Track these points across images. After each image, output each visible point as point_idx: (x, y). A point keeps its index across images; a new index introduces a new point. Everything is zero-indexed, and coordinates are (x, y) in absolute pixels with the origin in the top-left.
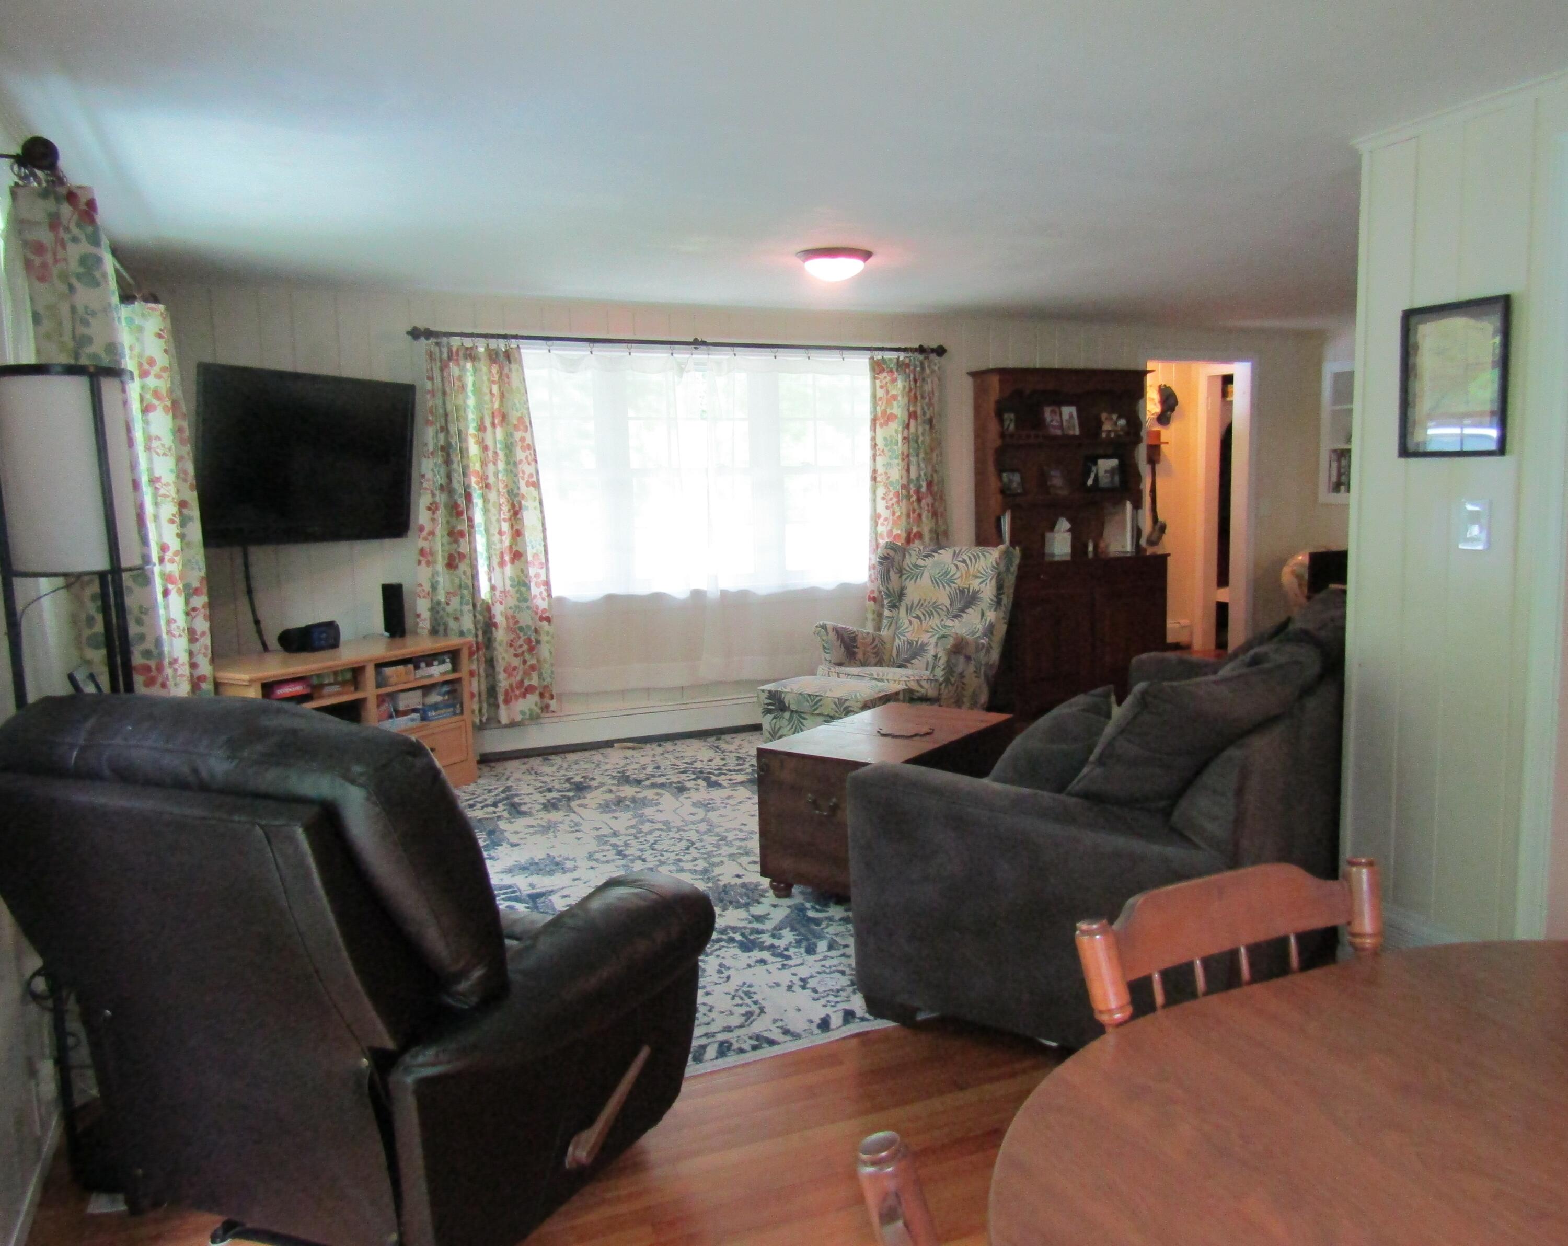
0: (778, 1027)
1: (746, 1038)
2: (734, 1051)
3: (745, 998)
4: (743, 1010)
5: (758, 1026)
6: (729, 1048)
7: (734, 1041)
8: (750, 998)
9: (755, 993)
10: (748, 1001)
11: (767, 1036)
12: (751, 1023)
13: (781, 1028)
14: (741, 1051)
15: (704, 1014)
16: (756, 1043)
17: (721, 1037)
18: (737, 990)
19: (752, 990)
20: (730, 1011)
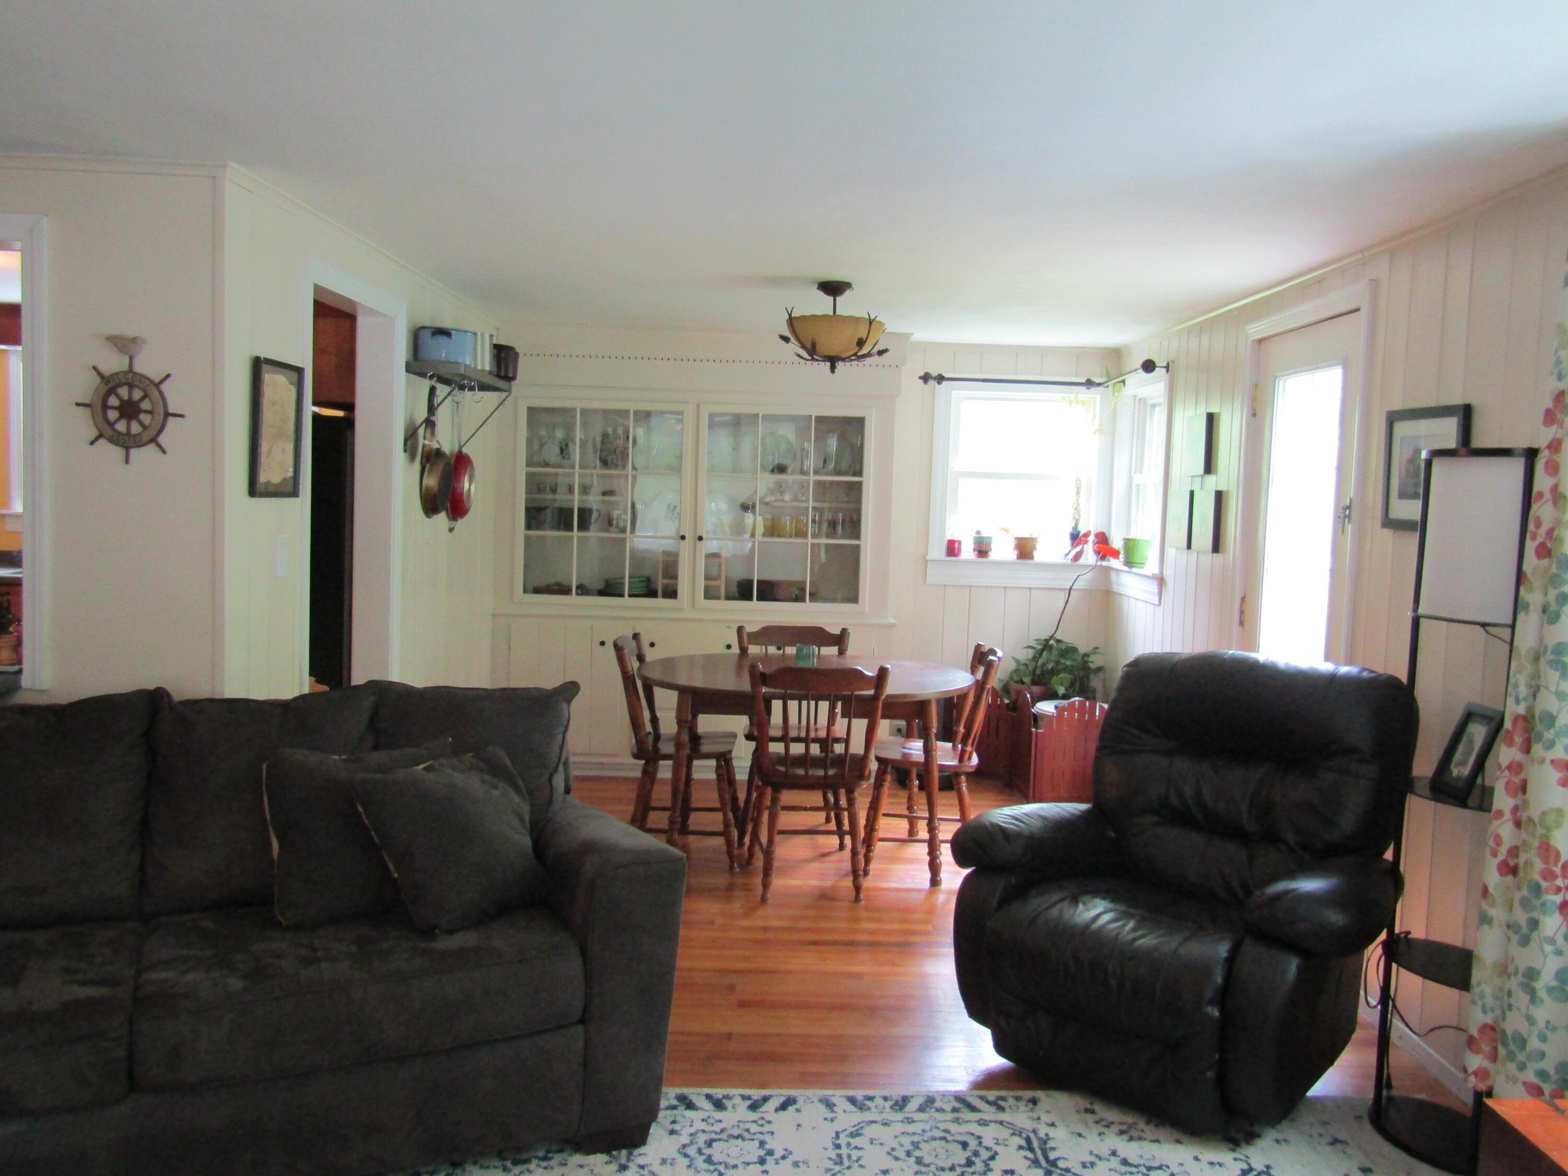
0: (836, 1112)
1: (873, 1109)
2: (891, 1100)
3: (845, 1156)
4: (855, 1142)
5: (857, 1117)
6: (896, 1103)
7: (888, 1109)
8: (839, 1156)
9: (830, 1159)
10: (844, 1151)
11: (853, 1107)
12: (859, 1123)
13: (833, 1111)
14: (886, 1099)
15: (902, 1146)
16: (868, 1103)
17: (900, 1116)
18: (849, 1168)
19: (830, 1164)
20: (872, 1143)
